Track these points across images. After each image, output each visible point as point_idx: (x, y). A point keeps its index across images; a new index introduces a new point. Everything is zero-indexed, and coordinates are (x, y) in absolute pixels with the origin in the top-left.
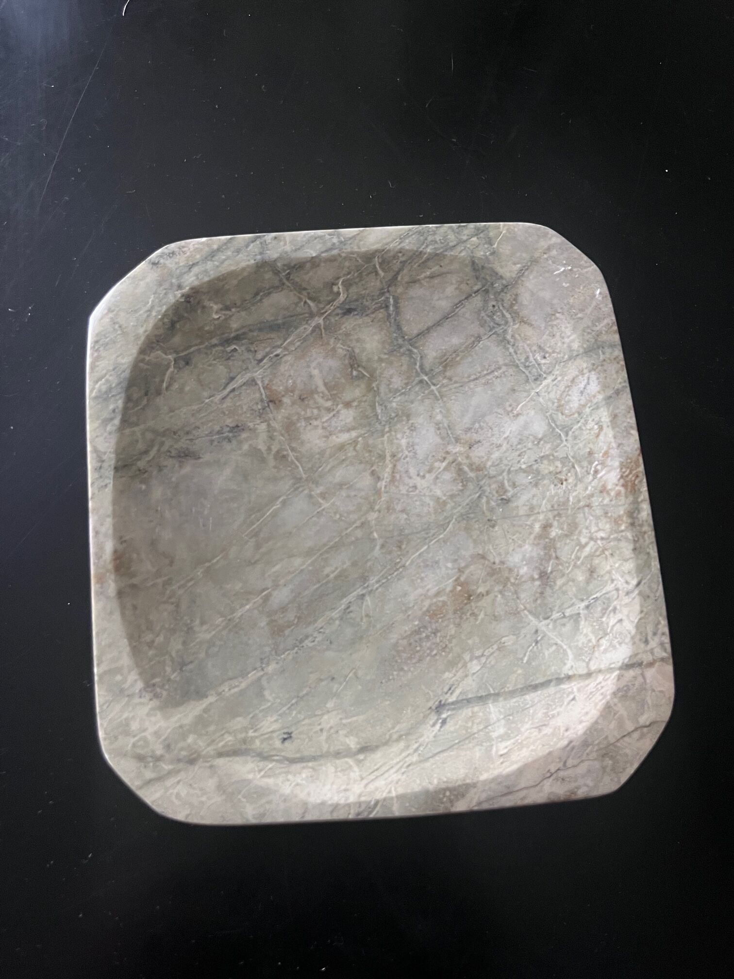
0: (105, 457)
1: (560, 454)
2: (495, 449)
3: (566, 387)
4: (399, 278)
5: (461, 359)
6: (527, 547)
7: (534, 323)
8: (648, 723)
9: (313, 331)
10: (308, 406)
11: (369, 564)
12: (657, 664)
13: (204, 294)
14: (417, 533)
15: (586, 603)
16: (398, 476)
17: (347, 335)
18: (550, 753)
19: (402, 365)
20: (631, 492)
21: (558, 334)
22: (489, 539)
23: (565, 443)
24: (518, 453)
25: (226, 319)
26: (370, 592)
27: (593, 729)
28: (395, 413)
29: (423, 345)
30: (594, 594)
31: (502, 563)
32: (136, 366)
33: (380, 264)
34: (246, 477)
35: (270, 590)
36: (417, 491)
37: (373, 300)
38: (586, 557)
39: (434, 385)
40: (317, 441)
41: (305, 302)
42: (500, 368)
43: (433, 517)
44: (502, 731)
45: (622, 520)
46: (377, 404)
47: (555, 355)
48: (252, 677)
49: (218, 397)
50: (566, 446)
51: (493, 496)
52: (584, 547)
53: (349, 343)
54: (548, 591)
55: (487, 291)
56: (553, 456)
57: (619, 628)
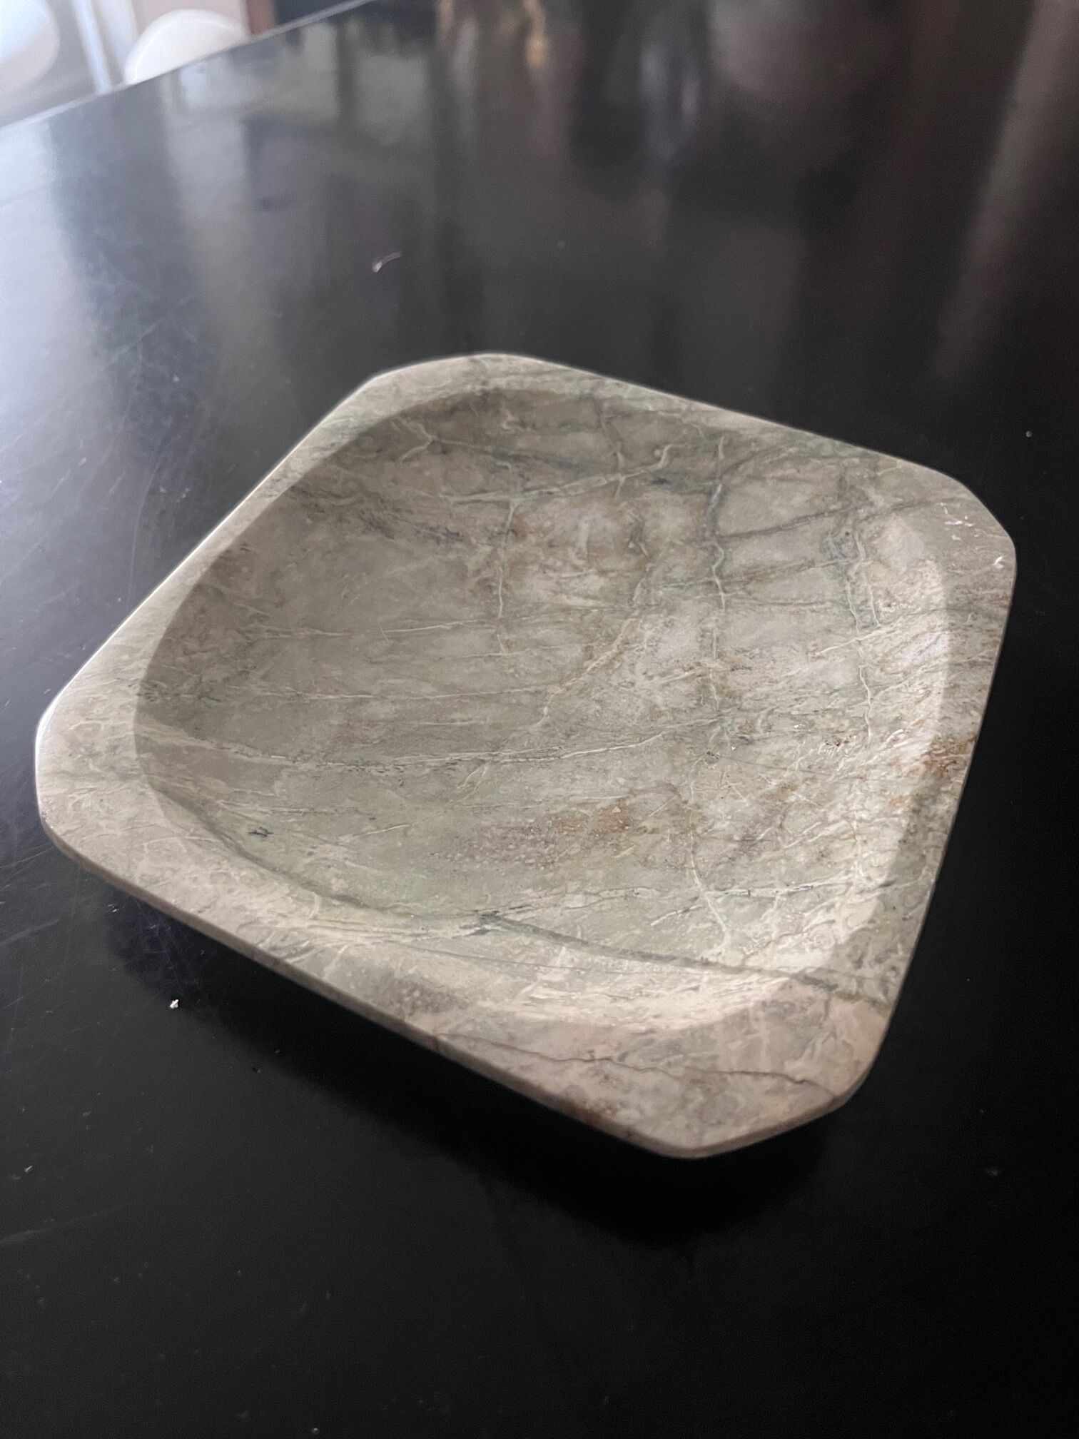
0: (291, 475)
1: (854, 713)
2: (767, 683)
3: (902, 643)
4: (741, 468)
5: (777, 578)
6: (745, 802)
7: (892, 564)
8: (798, 1078)
9: (607, 486)
10: (553, 554)
11: (514, 735)
12: (861, 1003)
13: (506, 399)
14: (601, 731)
15: (791, 889)
16: (617, 665)
17: (646, 504)
18: (609, 1029)
19: (695, 559)
20: (934, 774)
21: (920, 584)
22: (696, 773)
23: (868, 701)
24: (797, 696)
25: (515, 435)
26: (495, 763)
28: (656, 600)
29: (735, 548)
30: (810, 882)
31: (699, 807)
32: (386, 423)
33: (725, 446)
34: (431, 582)
35: (371, 697)
36: (632, 689)
37: (697, 481)
38: (824, 838)
39: (725, 592)
40: (541, 592)
41: (615, 454)
42: (822, 603)
43: (635, 722)
45: (903, 802)
46: (639, 585)
47: (905, 605)
48: (275, 760)
49: (455, 499)
50: (868, 705)
51: (733, 730)
52: (829, 824)
53: (643, 514)
54: (744, 860)
55: (846, 515)
56: (844, 712)
57: (823, 928)
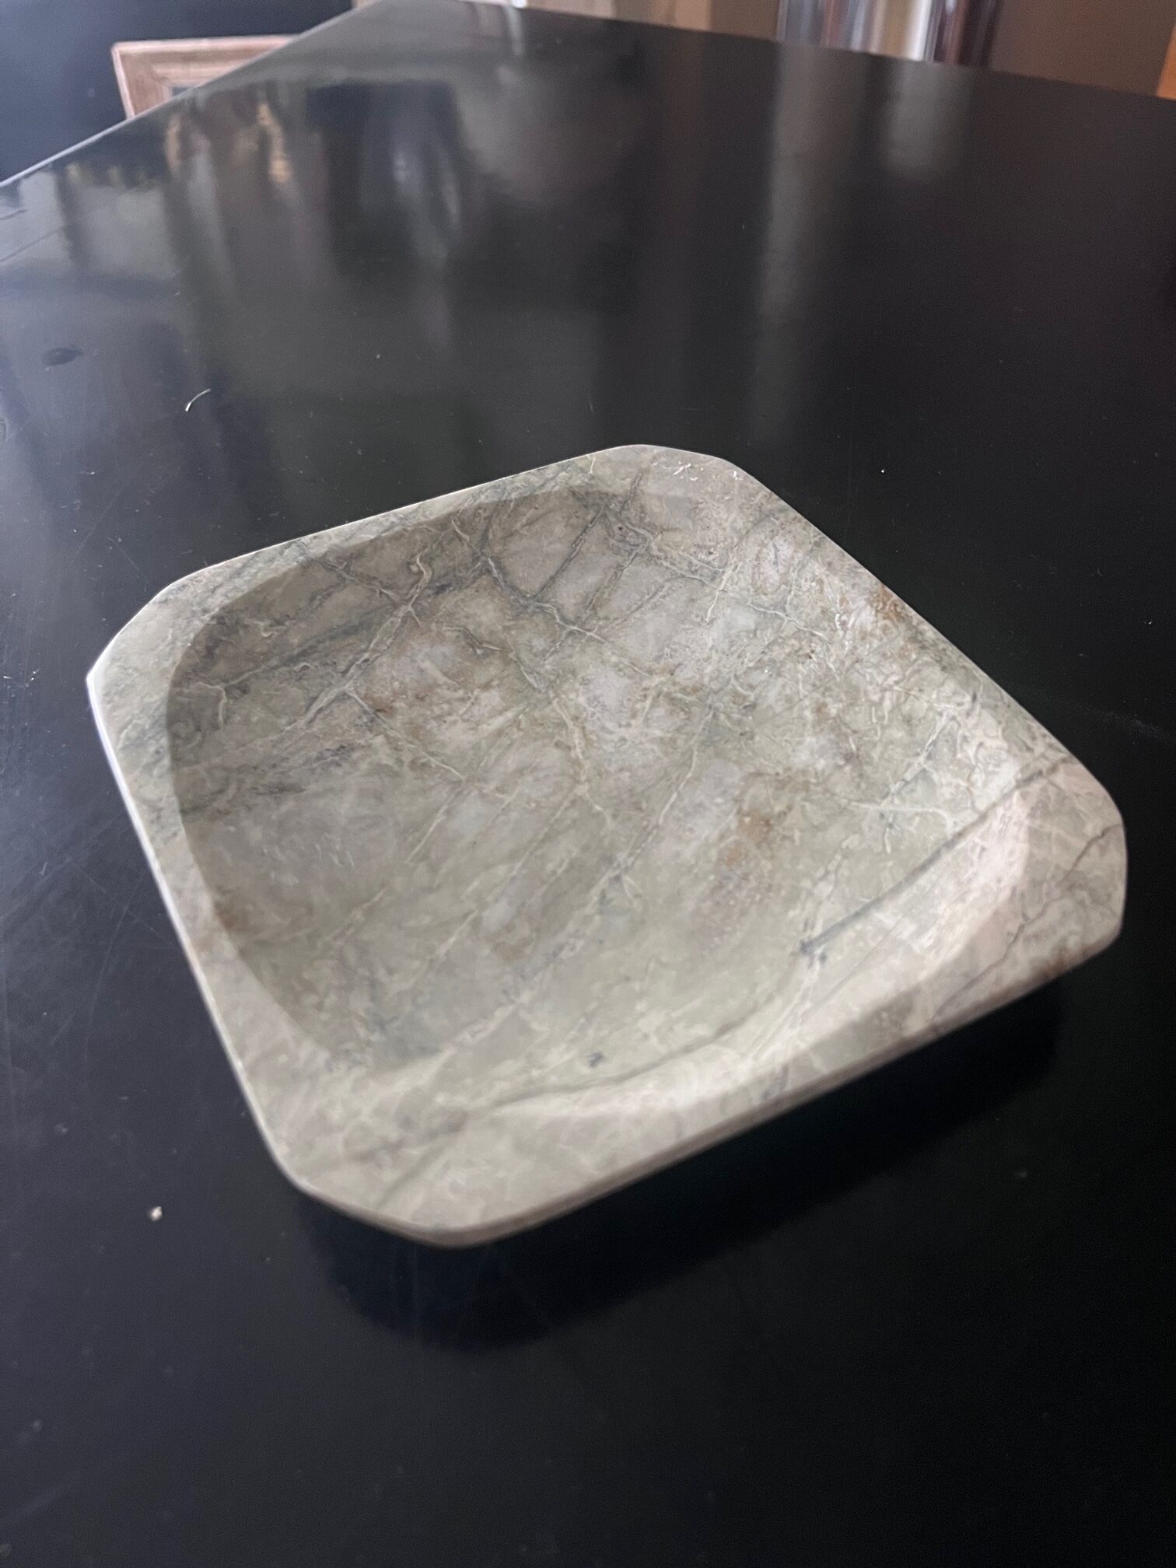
0: (161, 805)
1: (789, 630)
2: (705, 664)
3: (753, 568)
4: (491, 536)
5: (610, 595)
6: (809, 740)
7: (678, 526)
8: (1099, 832)
9: (404, 622)
10: (431, 704)
11: (606, 841)
12: (1060, 768)
13: (242, 611)
14: (654, 785)
15: (925, 754)
16: (594, 737)
17: (451, 614)
18: (996, 913)
19: (537, 625)
20: (898, 620)
21: (713, 524)
22: (754, 752)
23: (787, 619)
24: (736, 655)
25: (281, 635)
26: (627, 869)
27: (1032, 864)
28: (553, 674)
29: (555, 596)
30: (928, 740)
31: (789, 769)
32: (172, 699)
33: (460, 528)
34: (379, 797)
35: (477, 912)
36: (629, 743)
37: (468, 569)
38: (891, 712)
39: (589, 630)
40: (464, 737)
41: (381, 593)
42: (663, 587)
43: (666, 760)
44: (912, 928)
45: (908, 650)
46: (525, 674)
47: (722, 544)
48: (501, 1014)
49: (302, 723)
50: (790, 621)
51: (732, 708)
52: (881, 703)
53: (457, 622)
54: (868, 769)
55: (605, 516)
56: (781, 638)
57: (983, 752)
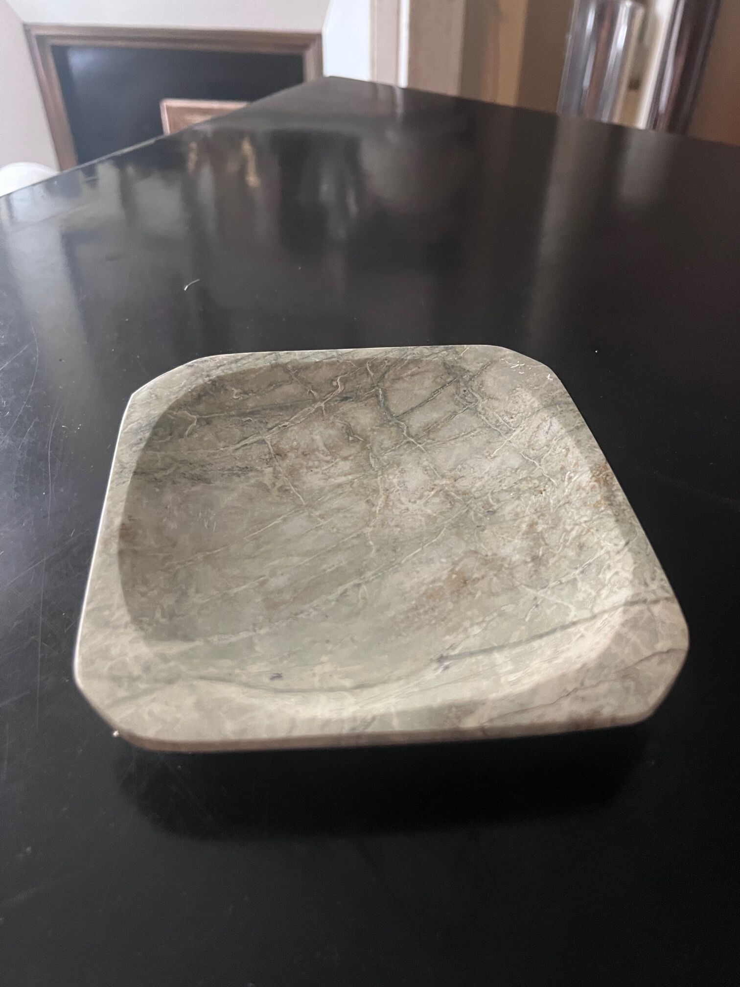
0: (127, 466)
1: (537, 474)
2: (478, 480)
3: (533, 433)
4: (386, 376)
5: (442, 427)
6: (517, 542)
7: (499, 397)
8: (665, 649)
9: (316, 411)
10: (309, 459)
11: (365, 563)
12: (661, 602)
13: (228, 381)
14: (411, 540)
15: (581, 569)
16: (391, 504)
17: (344, 414)
18: (564, 675)
19: (391, 433)
20: (604, 484)
21: (520, 401)
22: (480, 539)
23: (539, 467)
24: (499, 480)
25: (244, 400)
26: (367, 582)
27: (606, 654)
28: (386, 462)
29: (409, 419)
30: (587, 561)
31: (496, 554)
32: (164, 416)
33: (371, 368)
34: (251, 499)
35: (267, 577)
36: (409, 513)
37: (365, 392)
38: (574, 539)
39: (420, 444)
40: (317, 482)
41: (310, 392)
42: (475, 430)
43: (425, 528)
44: (510, 667)
45: (600, 504)
46: (371, 458)
47: (521, 414)
48: (244, 635)
49: (232, 448)
50: (540, 469)
51: (480, 510)
52: (570, 532)
53: (346, 419)
54: (542, 569)
55: (458, 382)
56: (530, 477)
57: (616, 578)
